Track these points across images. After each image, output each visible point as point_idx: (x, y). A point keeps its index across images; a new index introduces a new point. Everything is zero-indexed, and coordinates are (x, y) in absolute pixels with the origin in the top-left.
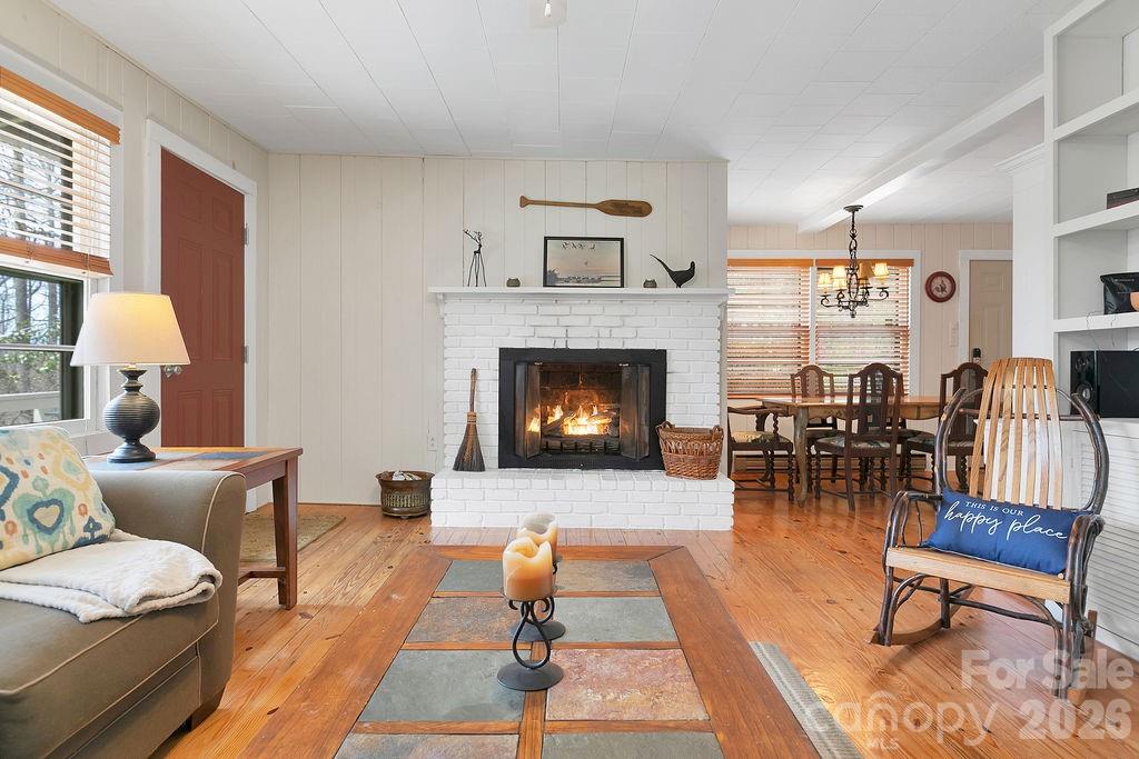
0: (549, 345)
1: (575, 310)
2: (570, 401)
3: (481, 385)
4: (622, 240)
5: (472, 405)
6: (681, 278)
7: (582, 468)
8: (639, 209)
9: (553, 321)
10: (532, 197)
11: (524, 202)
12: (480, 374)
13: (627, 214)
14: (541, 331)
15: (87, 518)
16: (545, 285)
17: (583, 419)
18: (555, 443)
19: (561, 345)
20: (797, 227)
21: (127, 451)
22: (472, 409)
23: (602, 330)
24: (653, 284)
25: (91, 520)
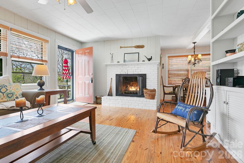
0: (124, 73)
1: (129, 67)
2: (132, 84)
3: (113, 81)
4: (139, 53)
5: (111, 84)
6: (149, 60)
7: (130, 97)
8: (142, 47)
9: (125, 69)
10: (122, 46)
11: (121, 47)
12: (113, 79)
13: (139, 48)
14: (123, 71)
15: (16, 96)
16: (124, 62)
17: (133, 87)
18: (127, 92)
19: (126, 73)
20: (186, 48)
21: (40, 89)
22: (111, 85)
23: (134, 70)
24: (144, 61)
25: (17, 97)
